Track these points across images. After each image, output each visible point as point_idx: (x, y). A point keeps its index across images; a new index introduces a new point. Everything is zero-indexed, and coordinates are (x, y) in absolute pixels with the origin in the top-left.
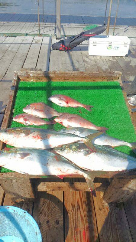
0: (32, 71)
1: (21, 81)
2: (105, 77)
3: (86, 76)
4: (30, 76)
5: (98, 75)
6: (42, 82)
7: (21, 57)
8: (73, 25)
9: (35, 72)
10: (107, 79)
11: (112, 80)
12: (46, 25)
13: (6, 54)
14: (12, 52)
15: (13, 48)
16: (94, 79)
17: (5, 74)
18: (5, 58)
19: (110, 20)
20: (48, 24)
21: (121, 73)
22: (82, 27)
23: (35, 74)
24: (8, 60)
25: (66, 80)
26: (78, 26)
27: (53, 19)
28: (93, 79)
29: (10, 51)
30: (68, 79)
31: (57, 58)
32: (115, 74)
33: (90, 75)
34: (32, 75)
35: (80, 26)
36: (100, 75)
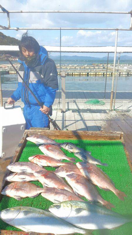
0: (40, 130)
2: (107, 136)
3: (88, 135)
5: (100, 135)
10: (109, 138)
11: (114, 139)
16: (97, 138)
21: (123, 133)
22: (84, 101)
23: (43, 133)
25: (70, 138)
26: (80, 101)
28: (95, 138)
30: (72, 138)
32: (117, 134)
33: (92, 134)
34: (39, 133)
35: (81, 101)
36: (103, 134)
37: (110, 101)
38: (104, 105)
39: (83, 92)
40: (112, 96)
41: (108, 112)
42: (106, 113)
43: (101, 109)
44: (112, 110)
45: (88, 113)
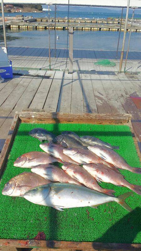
0: (34, 112)
1: (22, 123)
3: (92, 118)
4: (32, 118)
5: (105, 118)
6: (44, 123)
7: (31, 91)
8: (85, 60)
9: (37, 113)
10: (115, 122)
11: (121, 123)
12: (58, 60)
13: (17, 88)
14: (23, 86)
15: (24, 82)
16: (101, 122)
17: (13, 109)
18: (14, 92)
19: (123, 55)
20: (60, 59)
21: (131, 116)
22: (93, 61)
23: (37, 116)
24: (18, 94)
25: (70, 122)
26: (89, 61)
27: (65, 54)
28: (99, 122)
29: (22, 85)
31: (68, 93)
32: (125, 117)
33: (96, 118)
34: (33, 117)
35: (91, 61)
36: (108, 118)
37: (119, 62)
38: (115, 67)
39: (94, 51)
40: (122, 56)
41: (116, 73)
42: (115, 75)
43: (111, 70)
44: (121, 72)
45: (96, 74)
